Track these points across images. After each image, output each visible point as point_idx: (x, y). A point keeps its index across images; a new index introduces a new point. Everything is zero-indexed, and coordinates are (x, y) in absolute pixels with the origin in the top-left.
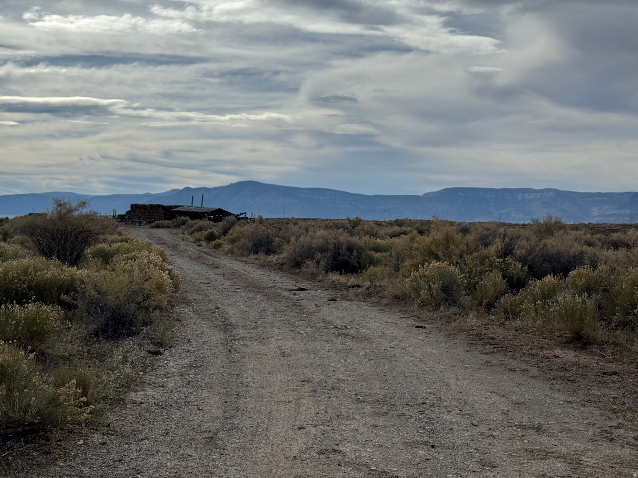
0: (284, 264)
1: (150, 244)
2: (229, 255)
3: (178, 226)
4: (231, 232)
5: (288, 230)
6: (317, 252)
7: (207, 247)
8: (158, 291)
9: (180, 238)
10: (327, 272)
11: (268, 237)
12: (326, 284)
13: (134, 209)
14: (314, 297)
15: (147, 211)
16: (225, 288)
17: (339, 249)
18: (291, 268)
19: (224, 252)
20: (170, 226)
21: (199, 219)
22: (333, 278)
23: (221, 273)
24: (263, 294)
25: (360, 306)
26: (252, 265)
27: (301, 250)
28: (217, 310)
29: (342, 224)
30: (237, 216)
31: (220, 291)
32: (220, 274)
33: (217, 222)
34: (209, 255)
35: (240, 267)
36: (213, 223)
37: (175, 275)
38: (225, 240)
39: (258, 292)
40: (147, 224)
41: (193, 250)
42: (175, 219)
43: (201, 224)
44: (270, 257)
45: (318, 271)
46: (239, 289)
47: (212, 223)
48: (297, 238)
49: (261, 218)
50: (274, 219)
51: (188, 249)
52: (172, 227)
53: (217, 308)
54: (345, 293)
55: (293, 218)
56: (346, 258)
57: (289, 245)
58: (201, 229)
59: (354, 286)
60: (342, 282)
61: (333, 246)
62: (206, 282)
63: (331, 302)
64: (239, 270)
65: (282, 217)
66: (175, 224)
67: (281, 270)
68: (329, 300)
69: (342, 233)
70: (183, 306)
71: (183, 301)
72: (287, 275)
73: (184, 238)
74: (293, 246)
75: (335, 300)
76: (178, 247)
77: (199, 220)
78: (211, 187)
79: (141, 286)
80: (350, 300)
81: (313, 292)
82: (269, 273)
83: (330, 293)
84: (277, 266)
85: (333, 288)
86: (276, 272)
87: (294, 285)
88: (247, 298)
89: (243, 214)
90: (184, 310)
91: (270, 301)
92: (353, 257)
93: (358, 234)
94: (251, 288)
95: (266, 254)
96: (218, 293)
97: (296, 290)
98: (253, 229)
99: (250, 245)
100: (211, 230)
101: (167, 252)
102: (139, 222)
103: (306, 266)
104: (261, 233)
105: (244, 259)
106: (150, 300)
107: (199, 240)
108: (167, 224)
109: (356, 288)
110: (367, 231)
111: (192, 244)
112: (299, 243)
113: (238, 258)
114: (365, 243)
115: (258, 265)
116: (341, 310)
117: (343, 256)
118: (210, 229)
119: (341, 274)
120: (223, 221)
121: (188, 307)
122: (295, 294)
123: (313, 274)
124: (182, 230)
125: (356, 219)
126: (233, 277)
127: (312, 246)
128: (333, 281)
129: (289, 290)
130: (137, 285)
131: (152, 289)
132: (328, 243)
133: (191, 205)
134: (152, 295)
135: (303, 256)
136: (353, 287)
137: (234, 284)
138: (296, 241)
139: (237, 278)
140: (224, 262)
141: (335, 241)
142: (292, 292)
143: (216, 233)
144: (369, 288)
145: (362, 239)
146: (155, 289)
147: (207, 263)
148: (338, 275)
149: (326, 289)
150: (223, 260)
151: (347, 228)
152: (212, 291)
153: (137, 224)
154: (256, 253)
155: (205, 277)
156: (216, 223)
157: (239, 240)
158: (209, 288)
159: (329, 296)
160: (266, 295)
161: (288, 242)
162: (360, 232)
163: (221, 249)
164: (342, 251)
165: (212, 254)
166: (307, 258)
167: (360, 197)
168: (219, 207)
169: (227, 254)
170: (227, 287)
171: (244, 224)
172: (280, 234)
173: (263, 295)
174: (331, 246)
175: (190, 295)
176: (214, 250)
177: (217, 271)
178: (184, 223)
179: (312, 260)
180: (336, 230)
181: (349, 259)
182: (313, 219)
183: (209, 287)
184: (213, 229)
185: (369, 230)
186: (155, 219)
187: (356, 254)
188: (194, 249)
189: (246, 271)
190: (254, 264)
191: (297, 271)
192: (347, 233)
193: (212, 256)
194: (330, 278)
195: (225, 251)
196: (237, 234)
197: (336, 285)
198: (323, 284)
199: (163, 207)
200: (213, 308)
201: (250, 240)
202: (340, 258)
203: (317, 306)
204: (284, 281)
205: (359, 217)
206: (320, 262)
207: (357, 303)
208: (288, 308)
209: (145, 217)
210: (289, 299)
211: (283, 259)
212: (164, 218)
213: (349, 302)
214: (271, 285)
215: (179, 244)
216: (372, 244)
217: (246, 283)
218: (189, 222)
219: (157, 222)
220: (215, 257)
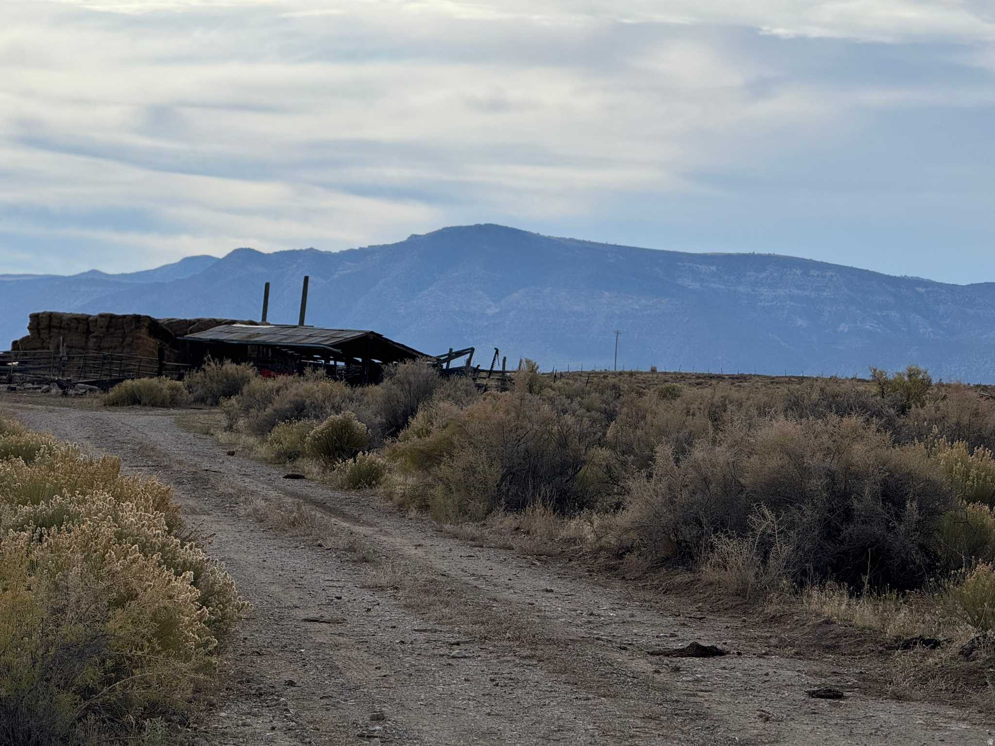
0: (629, 550)
1: (116, 467)
2: (413, 514)
3: (209, 401)
4: (417, 422)
5: (644, 417)
6: (759, 506)
7: (323, 482)
8: (159, 648)
9: (219, 445)
10: (800, 584)
11: (563, 443)
12: (796, 634)
13: (44, 334)
14: (754, 681)
15: (92, 342)
16: (402, 642)
17: (846, 495)
18: (655, 567)
19: (390, 503)
20: (178, 397)
21: (291, 373)
22: (827, 610)
23: (384, 581)
24: (551, 667)
25: (941, 722)
26: (503, 554)
27: (698, 497)
28: (377, 728)
29: (858, 394)
30: (437, 362)
31: (384, 651)
32: (382, 588)
33: (362, 385)
34: (333, 511)
35: (457, 559)
36: (348, 390)
37: (217, 588)
38: (394, 456)
39: (533, 657)
40: (91, 390)
41: (273, 494)
42: (201, 373)
43: (301, 390)
44: (573, 524)
45: (765, 579)
46: (458, 644)
47: (339, 389)
48: (681, 451)
49: (533, 369)
50: (580, 374)
51: (252, 487)
52: (187, 405)
53: (379, 718)
54: (874, 667)
55: (653, 371)
56: (878, 530)
57: (650, 476)
58: (299, 411)
59: (910, 641)
60: (860, 624)
61: (825, 481)
62: (327, 617)
63: (824, 703)
64: (453, 573)
65: (612, 369)
66: (199, 392)
67: (616, 576)
68: (812, 694)
69: (861, 431)
70: (245, 707)
71: (244, 688)
72: (641, 594)
73: (235, 444)
74: (665, 481)
75: (839, 696)
76: (213, 481)
77: (291, 378)
78: (335, 250)
79: (98, 626)
80: (898, 698)
81: (749, 663)
82: (570, 585)
83: (816, 669)
84: (602, 560)
85: (828, 647)
86: (597, 583)
87: (672, 635)
88: (493, 680)
89: (459, 354)
90: (249, 725)
91: (583, 694)
92: (902, 528)
93: (920, 436)
94: (505, 643)
95: (555, 511)
96: (377, 660)
97: (682, 653)
98: (507, 412)
99: (495, 474)
100: (340, 417)
101: (179, 499)
102: (60, 385)
103: (715, 558)
104: (536, 427)
105: (470, 529)
106: (126, 680)
107: (292, 455)
108: (167, 392)
109: (918, 648)
110: (958, 424)
111: (267, 469)
112: (691, 470)
113: (447, 527)
114: (951, 471)
115: (524, 553)
116: (864, 735)
117: (863, 522)
118: (337, 413)
119: (856, 592)
120: (386, 382)
121: (265, 711)
122: (677, 669)
123: (744, 591)
124: (228, 413)
125: (910, 376)
126: (432, 598)
127: (742, 481)
128: (828, 622)
129: (652, 654)
130: (81, 621)
131: (138, 639)
132: (804, 471)
133: (259, 320)
134: (137, 664)
135: (705, 521)
136: (908, 645)
137: (438, 627)
138: (677, 461)
139: (447, 604)
140: (392, 540)
141: (834, 465)
142: (666, 660)
143: (360, 426)
144: (972, 650)
145: (940, 455)
146: (149, 641)
147: (330, 545)
148: (846, 599)
149: (797, 653)
150: (387, 534)
151: (879, 414)
152: (354, 654)
153: (54, 391)
154: (517, 505)
155: (322, 597)
156: (359, 390)
157: (451, 456)
158: (342, 640)
159: (811, 680)
160: (565, 672)
161: (646, 462)
162: (930, 429)
163: (381, 490)
164: (860, 501)
165: (346, 509)
166: (720, 526)
167: (921, 290)
168: (368, 328)
169: (402, 508)
170: (408, 638)
171: (468, 393)
172: (610, 433)
173: (554, 671)
174: (816, 483)
175: (272, 667)
176: (353, 494)
177: (370, 574)
178: (232, 388)
179: (739, 535)
180: (834, 418)
181: (890, 537)
182: (732, 377)
183: (339, 635)
184: (349, 413)
185: (965, 419)
186: (120, 371)
187: (916, 516)
188: (276, 488)
189: (479, 577)
190: (511, 548)
191: (678, 579)
192: (878, 431)
193: (344, 516)
194: (814, 607)
195: (396, 498)
196: (447, 433)
197: (838, 636)
198: (784, 631)
199: (154, 327)
200: (362, 716)
201: (493, 454)
202: (849, 530)
203: (767, 719)
204: (632, 616)
205: (922, 368)
206: (772, 544)
207: (924, 707)
208: (652, 725)
209: (86, 365)
210: (654, 688)
211: (626, 531)
212: (156, 367)
213: (894, 705)
214: (582, 632)
215: (215, 468)
216: (978, 476)
217: (483, 623)
218: (253, 382)
219: (129, 382)
220: (357, 521)
